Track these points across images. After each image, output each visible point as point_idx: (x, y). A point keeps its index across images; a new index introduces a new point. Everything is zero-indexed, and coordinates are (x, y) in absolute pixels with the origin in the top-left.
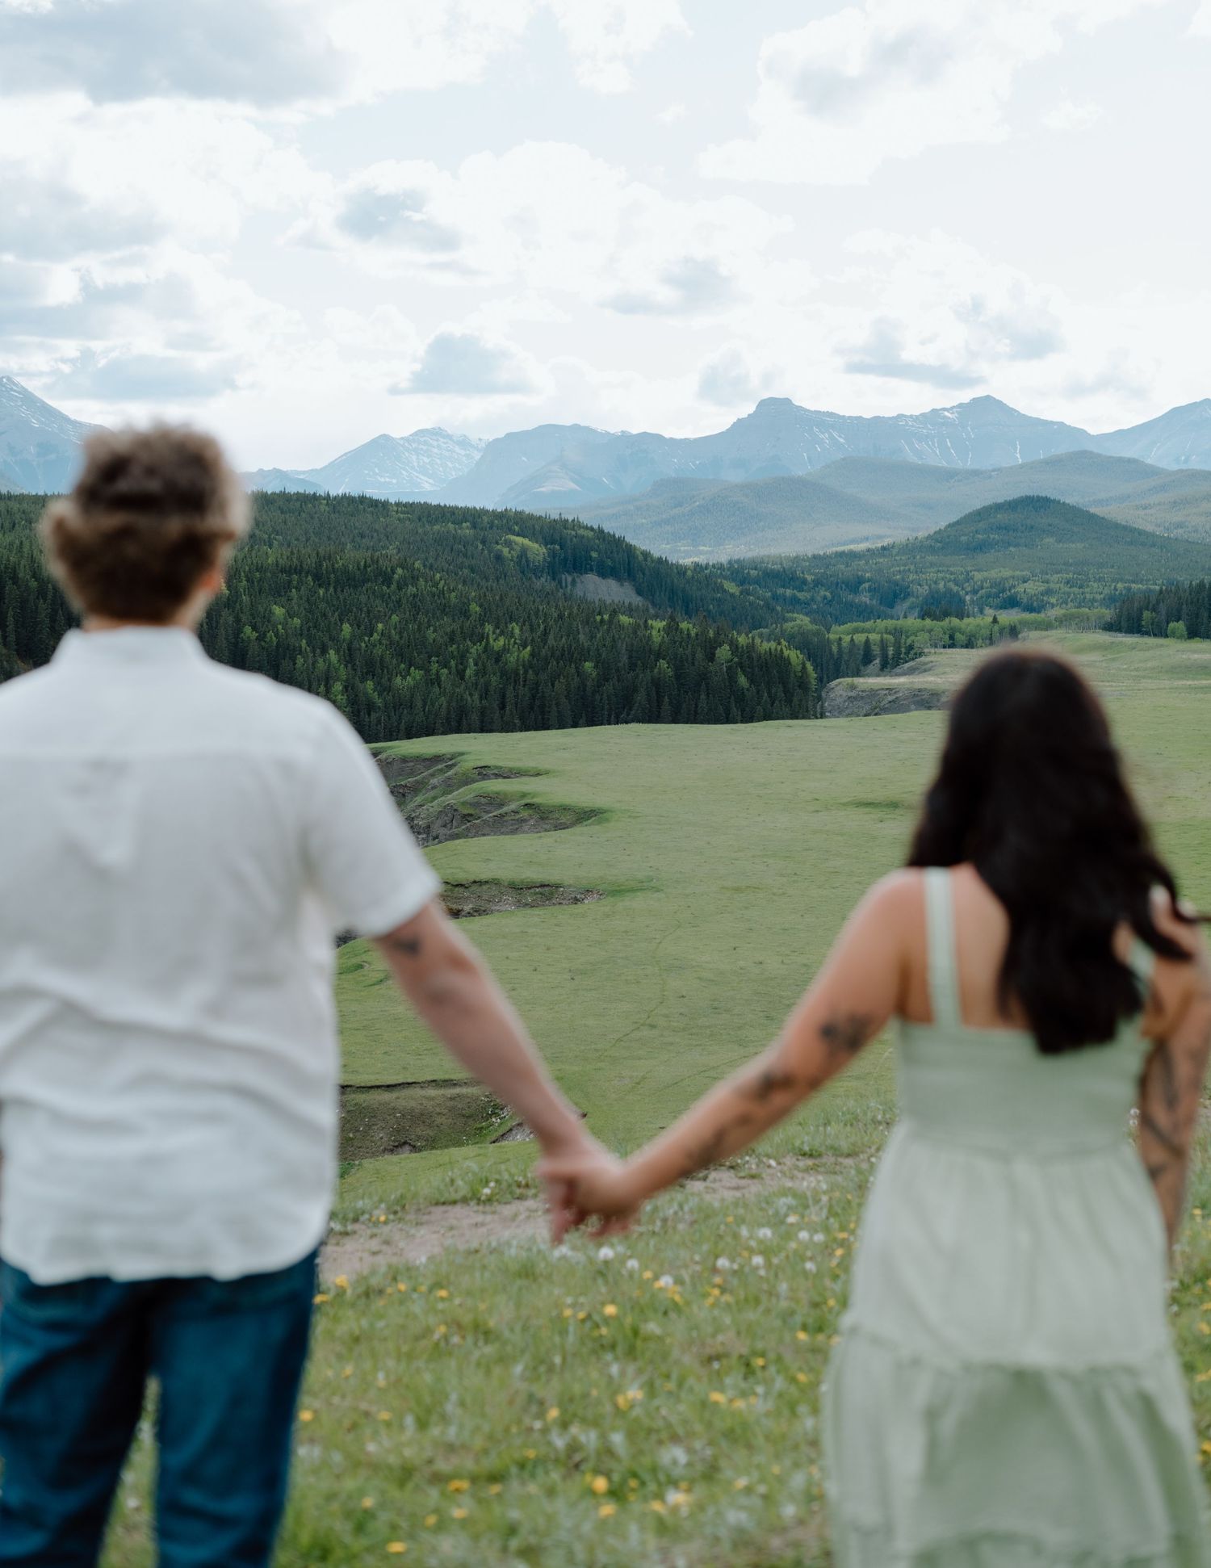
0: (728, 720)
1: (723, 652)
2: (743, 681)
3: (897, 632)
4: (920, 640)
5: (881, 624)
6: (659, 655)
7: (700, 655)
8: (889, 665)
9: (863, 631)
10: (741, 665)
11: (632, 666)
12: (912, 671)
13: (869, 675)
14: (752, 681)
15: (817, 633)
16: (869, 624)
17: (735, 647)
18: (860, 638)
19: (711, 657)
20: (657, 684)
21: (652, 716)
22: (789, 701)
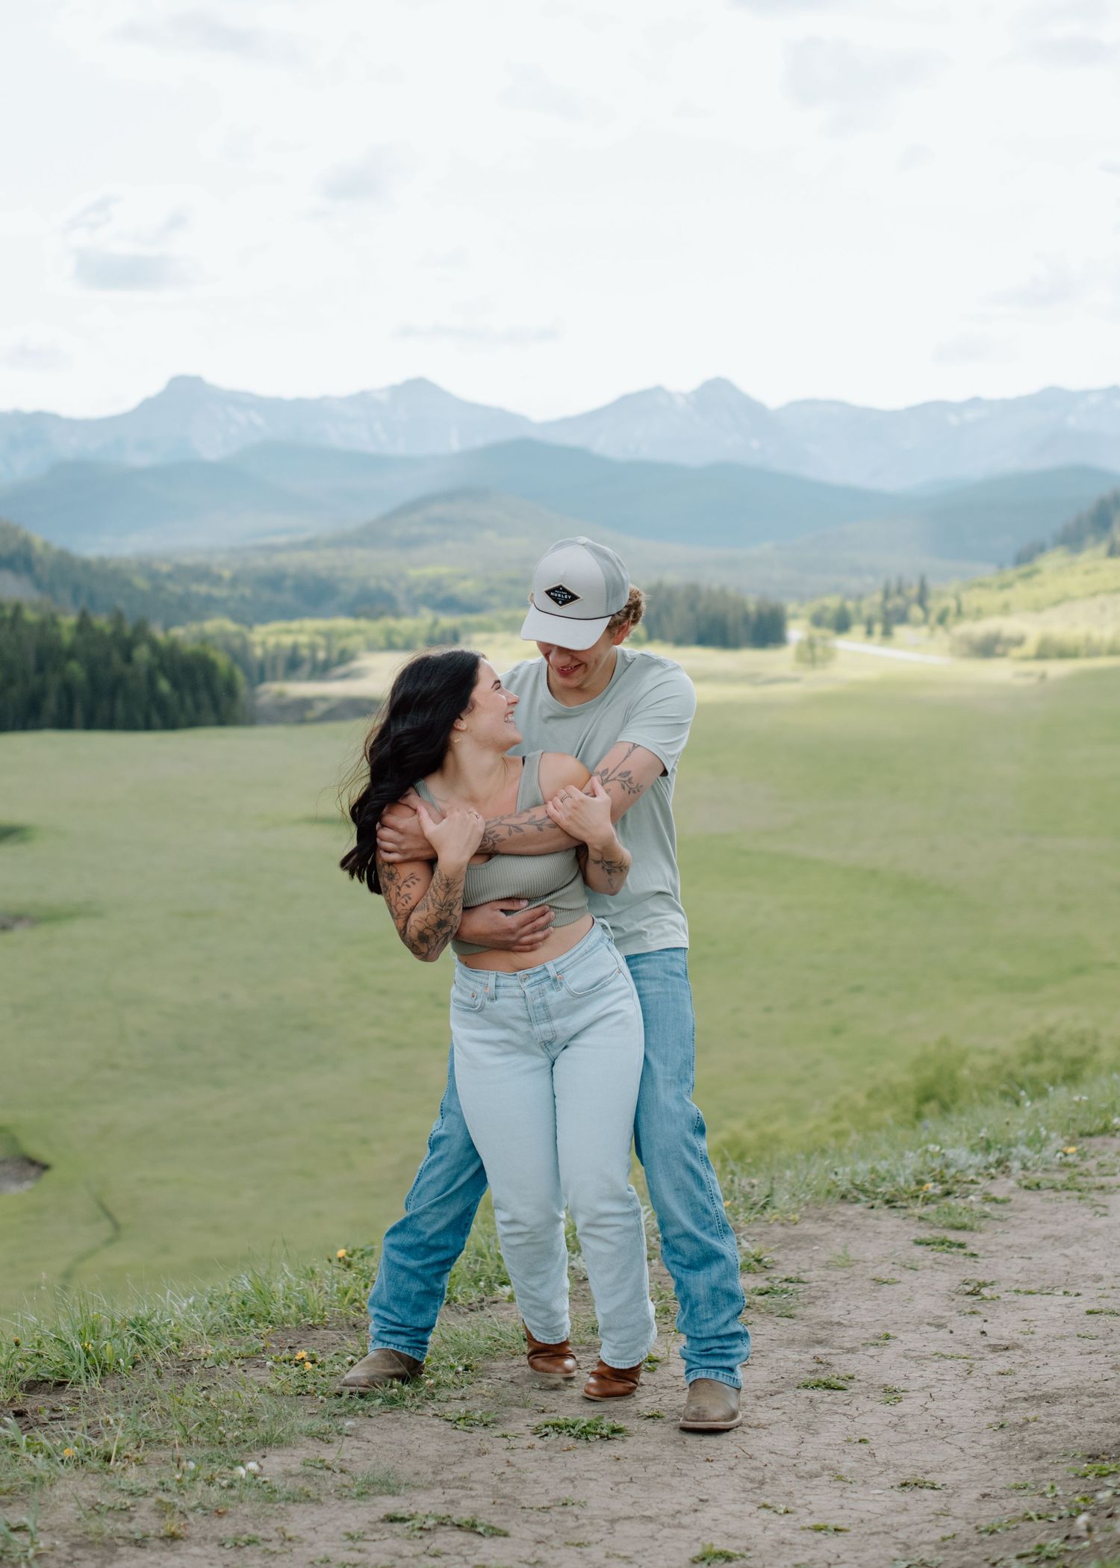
0: (148, 726)
1: (142, 653)
2: (164, 686)
3: (328, 635)
4: (354, 642)
5: (311, 624)
6: (71, 654)
7: (116, 657)
8: (322, 670)
9: (288, 632)
10: (162, 668)
11: (40, 669)
12: (345, 677)
13: (299, 679)
14: (175, 684)
15: (240, 635)
16: (295, 625)
17: (154, 646)
18: (287, 640)
19: (128, 658)
20: (68, 690)
21: (64, 722)
22: (216, 706)
